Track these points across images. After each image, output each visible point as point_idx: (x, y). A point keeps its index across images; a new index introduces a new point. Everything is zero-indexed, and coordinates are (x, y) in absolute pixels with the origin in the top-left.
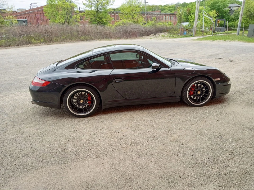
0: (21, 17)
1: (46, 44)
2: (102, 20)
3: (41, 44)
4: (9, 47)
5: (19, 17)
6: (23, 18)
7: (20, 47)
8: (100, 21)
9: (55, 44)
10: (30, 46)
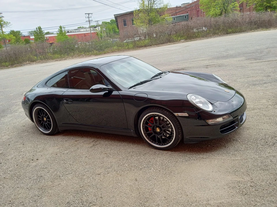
0: (183, 12)
1: (184, 41)
2: (272, 3)
3: (180, 42)
4: (150, 47)
5: (182, 12)
6: (185, 13)
7: (159, 46)
8: (269, 5)
9: (195, 40)
10: (169, 45)
